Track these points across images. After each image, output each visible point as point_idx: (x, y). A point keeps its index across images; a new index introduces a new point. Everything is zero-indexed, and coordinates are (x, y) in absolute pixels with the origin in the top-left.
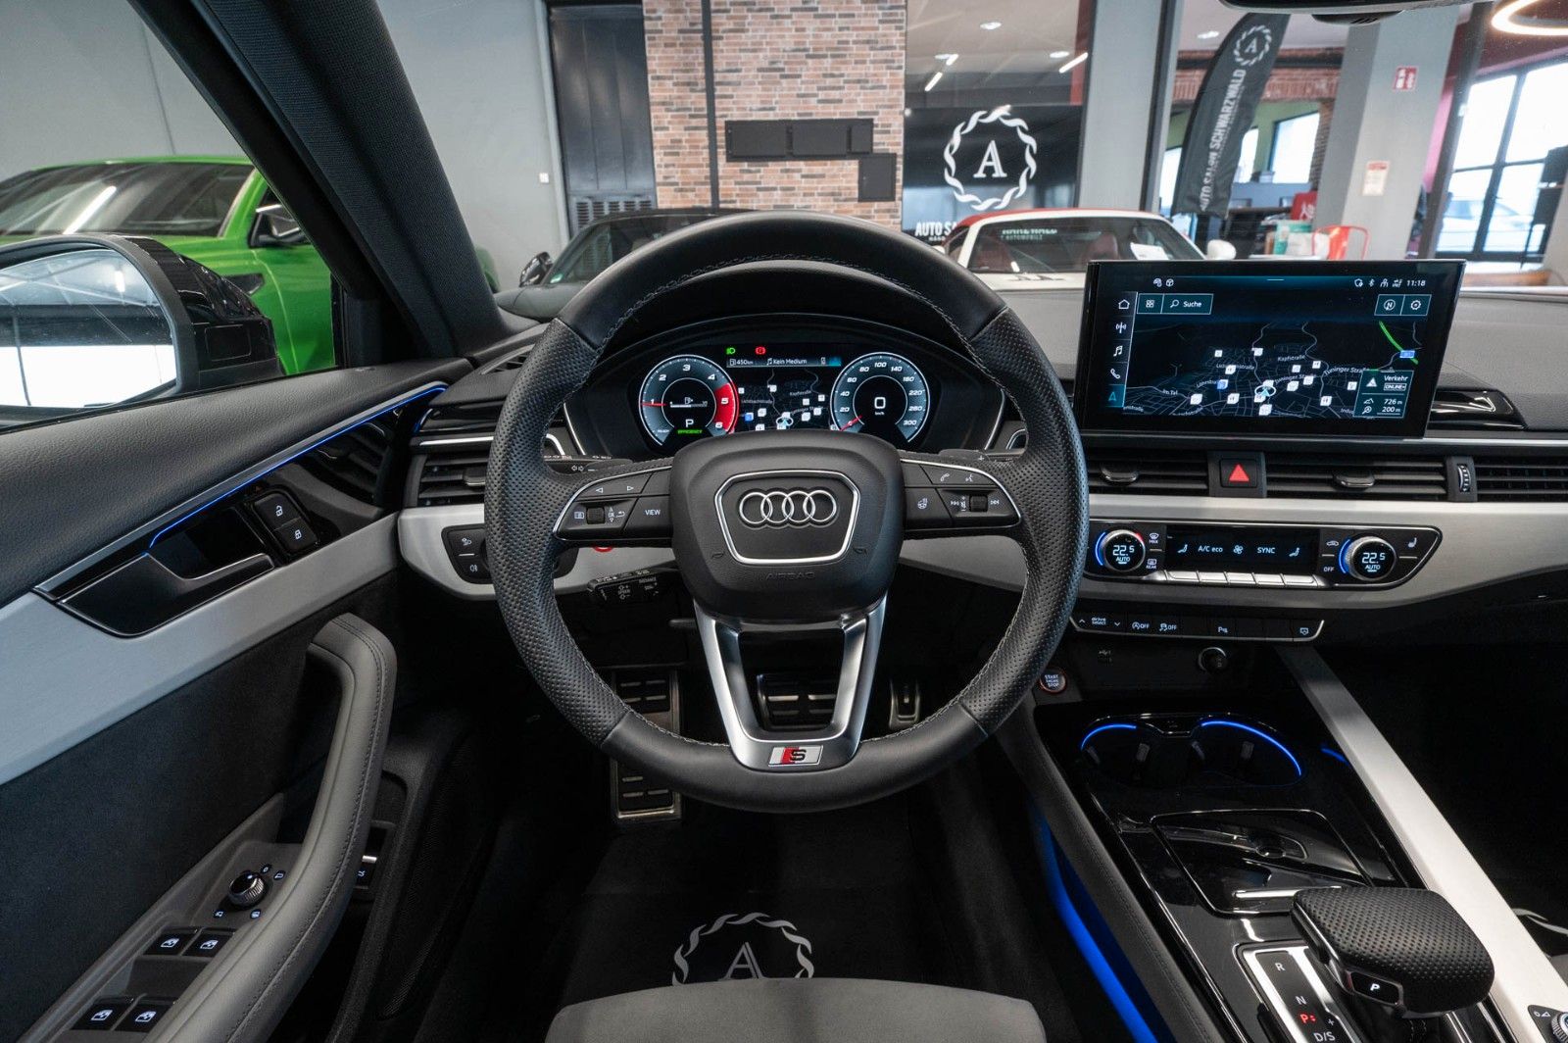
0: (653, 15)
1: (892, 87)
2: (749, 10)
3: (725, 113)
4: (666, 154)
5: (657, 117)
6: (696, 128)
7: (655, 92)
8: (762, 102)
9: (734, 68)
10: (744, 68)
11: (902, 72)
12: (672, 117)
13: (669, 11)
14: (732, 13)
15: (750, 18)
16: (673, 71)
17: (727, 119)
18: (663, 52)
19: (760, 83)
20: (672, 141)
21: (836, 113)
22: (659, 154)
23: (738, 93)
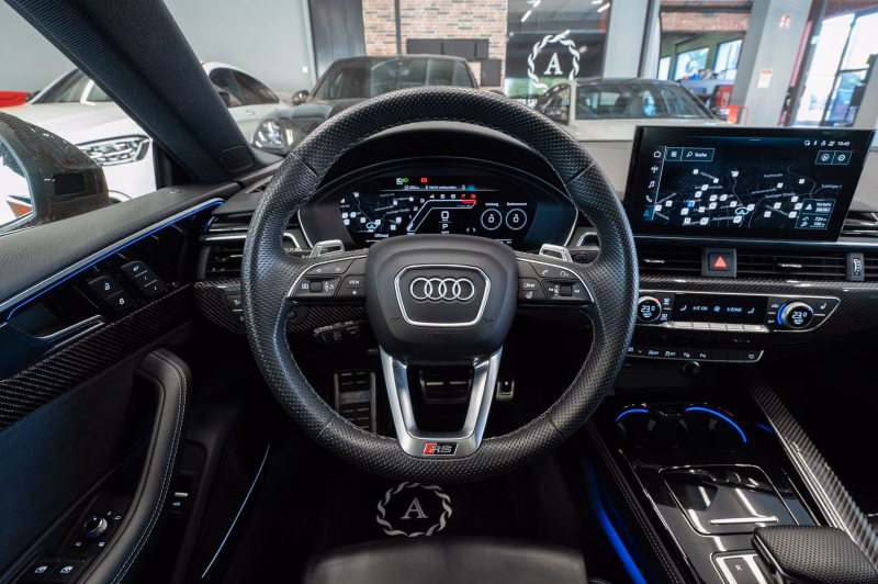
1: (500, 21)
3: (406, 34)
5: (368, 36)
6: (390, 43)
8: (427, 28)
9: (411, 7)
10: (417, 7)
11: (505, 13)
12: (377, 36)
16: (377, 9)
17: (407, 38)
19: (426, 17)
21: (468, 35)
23: (414, 22)
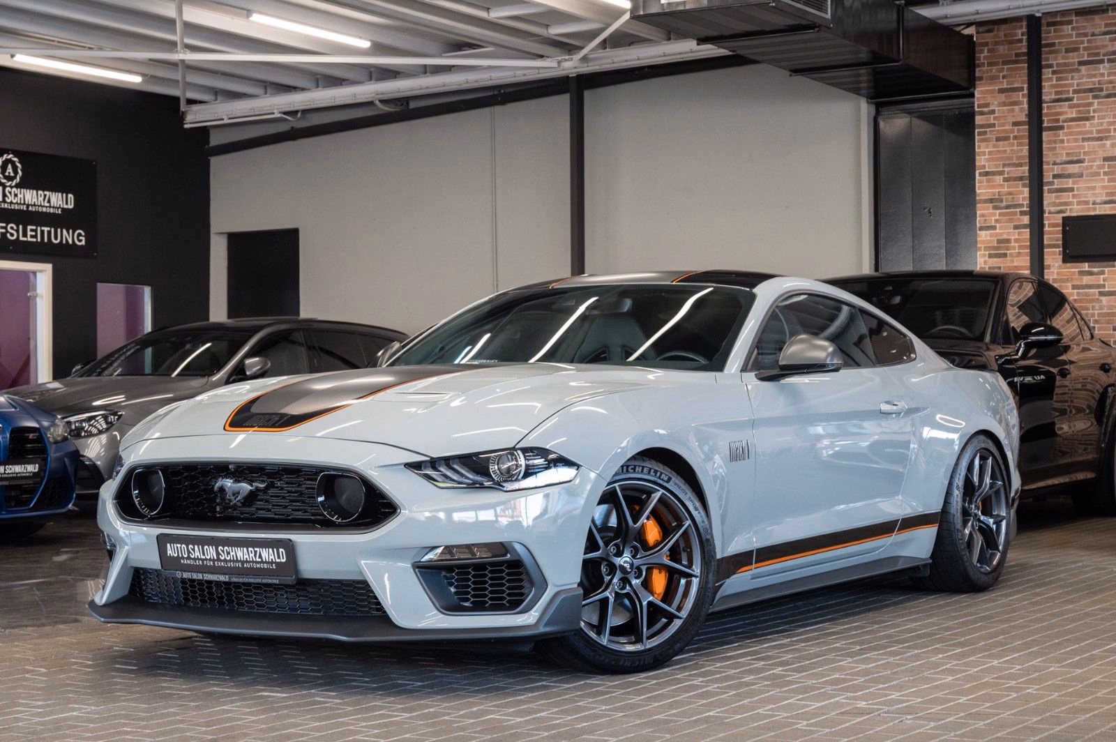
0: (986, 110)
2: (1095, 97)
3: (1063, 208)
4: (990, 256)
5: (982, 216)
7: (983, 189)
8: (1107, 194)
9: (1075, 158)
10: (1086, 158)
12: (1000, 214)
13: (1005, 104)
14: (1075, 101)
15: (1096, 104)
16: (1004, 165)
17: (1064, 215)
18: (994, 146)
19: (1105, 173)
20: (999, 241)
22: (984, 255)
23: (1082, 184)
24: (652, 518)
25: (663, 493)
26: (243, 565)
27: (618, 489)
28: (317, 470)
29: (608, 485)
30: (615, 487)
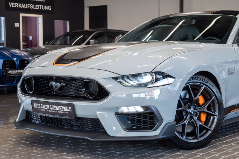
24: (201, 95)
25: (205, 87)
26: (58, 112)
27: (189, 86)
28: (82, 79)
29: (186, 84)
30: (188, 85)
